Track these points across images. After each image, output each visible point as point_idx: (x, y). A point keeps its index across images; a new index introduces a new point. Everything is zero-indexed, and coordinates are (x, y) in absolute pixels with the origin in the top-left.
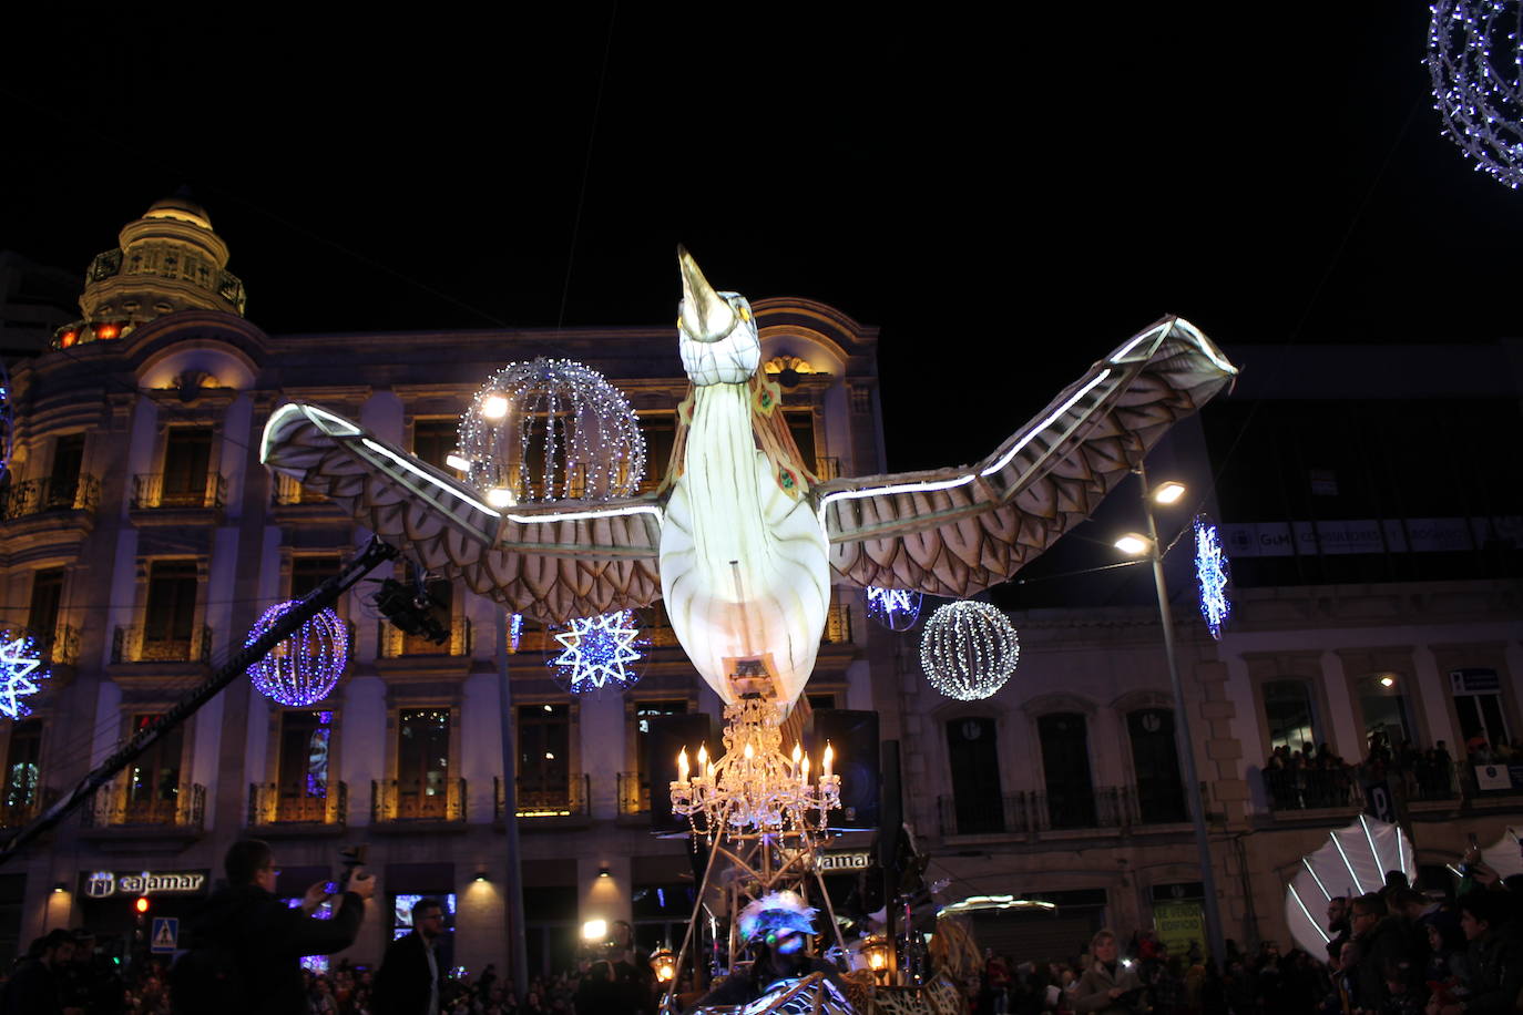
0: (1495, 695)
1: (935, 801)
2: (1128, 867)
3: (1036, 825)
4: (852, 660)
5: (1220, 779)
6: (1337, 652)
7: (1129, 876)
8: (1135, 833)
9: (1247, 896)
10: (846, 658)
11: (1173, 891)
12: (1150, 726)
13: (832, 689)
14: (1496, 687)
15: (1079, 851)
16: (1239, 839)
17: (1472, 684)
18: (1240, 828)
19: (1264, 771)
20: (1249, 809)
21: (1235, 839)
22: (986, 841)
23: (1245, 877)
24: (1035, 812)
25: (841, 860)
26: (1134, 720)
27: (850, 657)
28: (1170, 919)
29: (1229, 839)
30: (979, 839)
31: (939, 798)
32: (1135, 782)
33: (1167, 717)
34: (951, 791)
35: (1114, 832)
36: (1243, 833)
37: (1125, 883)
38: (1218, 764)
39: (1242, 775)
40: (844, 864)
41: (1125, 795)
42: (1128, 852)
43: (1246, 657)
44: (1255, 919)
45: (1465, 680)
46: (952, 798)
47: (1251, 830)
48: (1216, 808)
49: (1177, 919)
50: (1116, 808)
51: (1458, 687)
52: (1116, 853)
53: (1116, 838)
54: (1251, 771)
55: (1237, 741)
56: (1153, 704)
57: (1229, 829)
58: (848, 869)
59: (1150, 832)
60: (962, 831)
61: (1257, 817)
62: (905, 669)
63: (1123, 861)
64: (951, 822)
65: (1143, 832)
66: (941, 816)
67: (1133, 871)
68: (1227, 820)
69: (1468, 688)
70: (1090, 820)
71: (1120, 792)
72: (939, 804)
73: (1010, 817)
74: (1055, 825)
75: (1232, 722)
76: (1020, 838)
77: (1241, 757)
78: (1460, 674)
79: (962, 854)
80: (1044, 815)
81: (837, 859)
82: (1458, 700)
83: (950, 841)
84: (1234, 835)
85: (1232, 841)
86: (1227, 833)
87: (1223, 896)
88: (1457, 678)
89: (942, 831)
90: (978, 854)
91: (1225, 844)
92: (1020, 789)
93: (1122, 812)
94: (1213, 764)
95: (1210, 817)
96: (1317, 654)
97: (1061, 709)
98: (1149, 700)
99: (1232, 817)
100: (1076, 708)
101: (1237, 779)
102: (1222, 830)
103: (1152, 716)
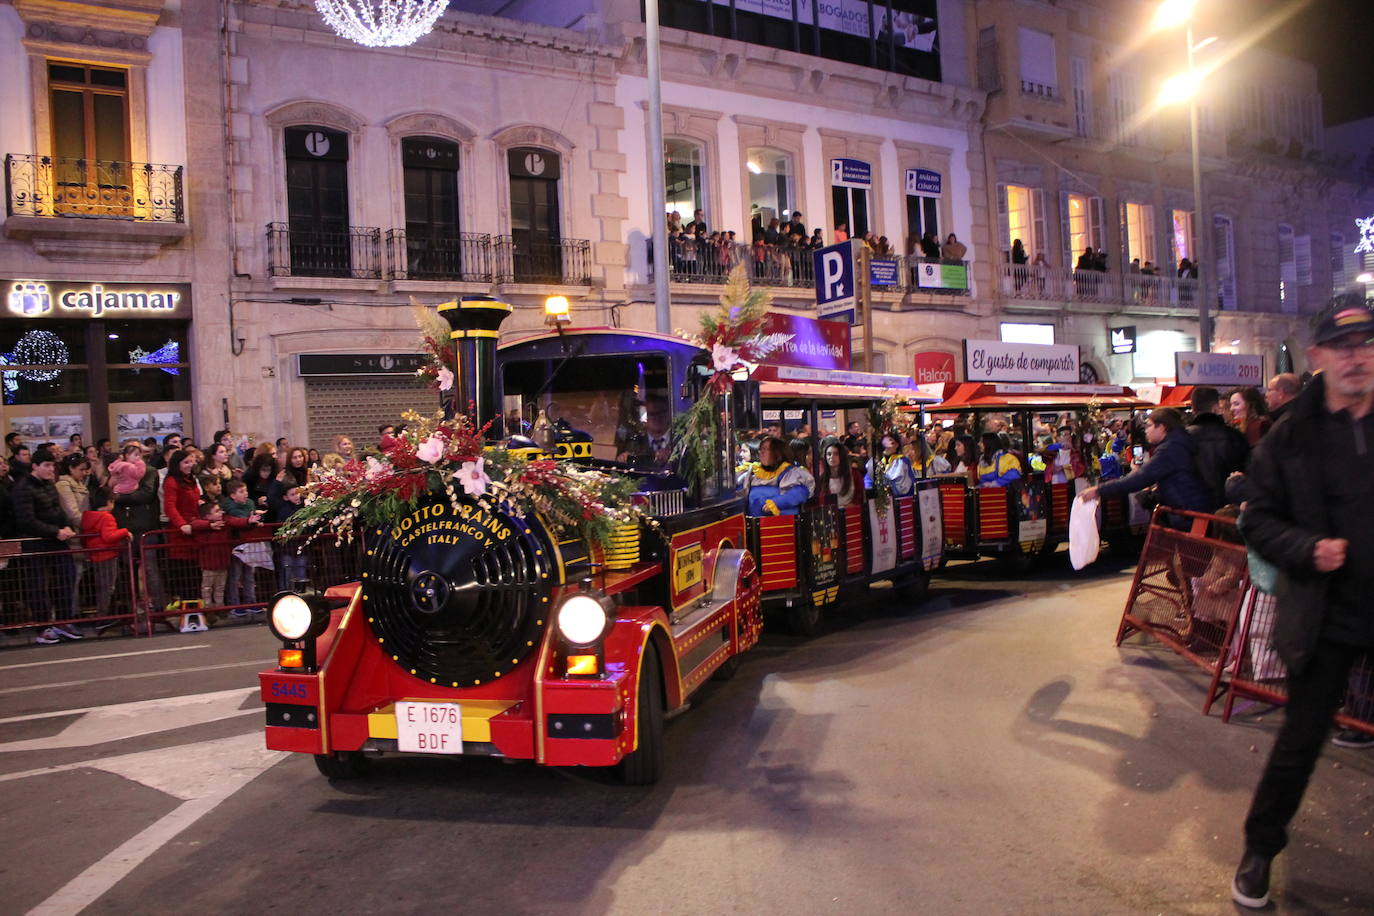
0: (864, 190)
1: (266, 230)
3: (392, 273)
4: (157, 23)
5: (602, 239)
6: (735, 118)
8: (506, 292)
10: (149, 19)
12: (533, 170)
13: (126, 61)
14: (868, 182)
16: (615, 309)
17: (848, 176)
18: (617, 297)
20: (630, 278)
21: (611, 309)
22: (328, 287)
24: (390, 256)
25: (130, 300)
26: (516, 158)
27: (156, 17)
29: (604, 308)
30: (319, 283)
31: (270, 226)
32: (510, 232)
33: (552, 159)
34: (285, 218)
35: (484, 289)
36: (619, 303)
38: (601, 222)
39: (625, 239)
40: (135, 304)
41: (498, 245)
43: (645, 106)
45: (844, 171)
46: (286, 228)
47: (628, 301)
48: (596, 273)
50: (487, 260)
51: (837, 177)
54: (635, 235)
55: (626, 199)
56: (538, 143)
57: (608, 297)
58: (139, 313)
59: (524, 292)
60: (296, 271)
61: (636, 287)
62: (233, 50)
64: (284, 258)
65: (516, 291)
66: (270, 250)
68: (605, 285)
69: (845, 179)
70: (454, 271)
71: (493, 241)
72: (270, 235)
73: (360, 258)
74: (412, 275)
75: (620, 175)
76: (372, 285)
77: (626, 218)
78: (841, 163)
79: (295, 301)
80: (401, 261)
81: (125, 296)
82: (836, 189)
83: (281, 283)
84: (613, 305)
85: (608, 311)
86: (603, 300)
88: (837, 167)
89: (271, 270)
90: (316, 302)
91: (601, 312)
92: (375, 225)
93: (493, 265)
94: (597, 222)
95: (587, 281)
96: (716, 117)
97: (431, 132)
98: (535, 137)
99: (610, 285)
100: (450, 134)
101: (619, 242)
102: (599, 297)
103: (536, 157)
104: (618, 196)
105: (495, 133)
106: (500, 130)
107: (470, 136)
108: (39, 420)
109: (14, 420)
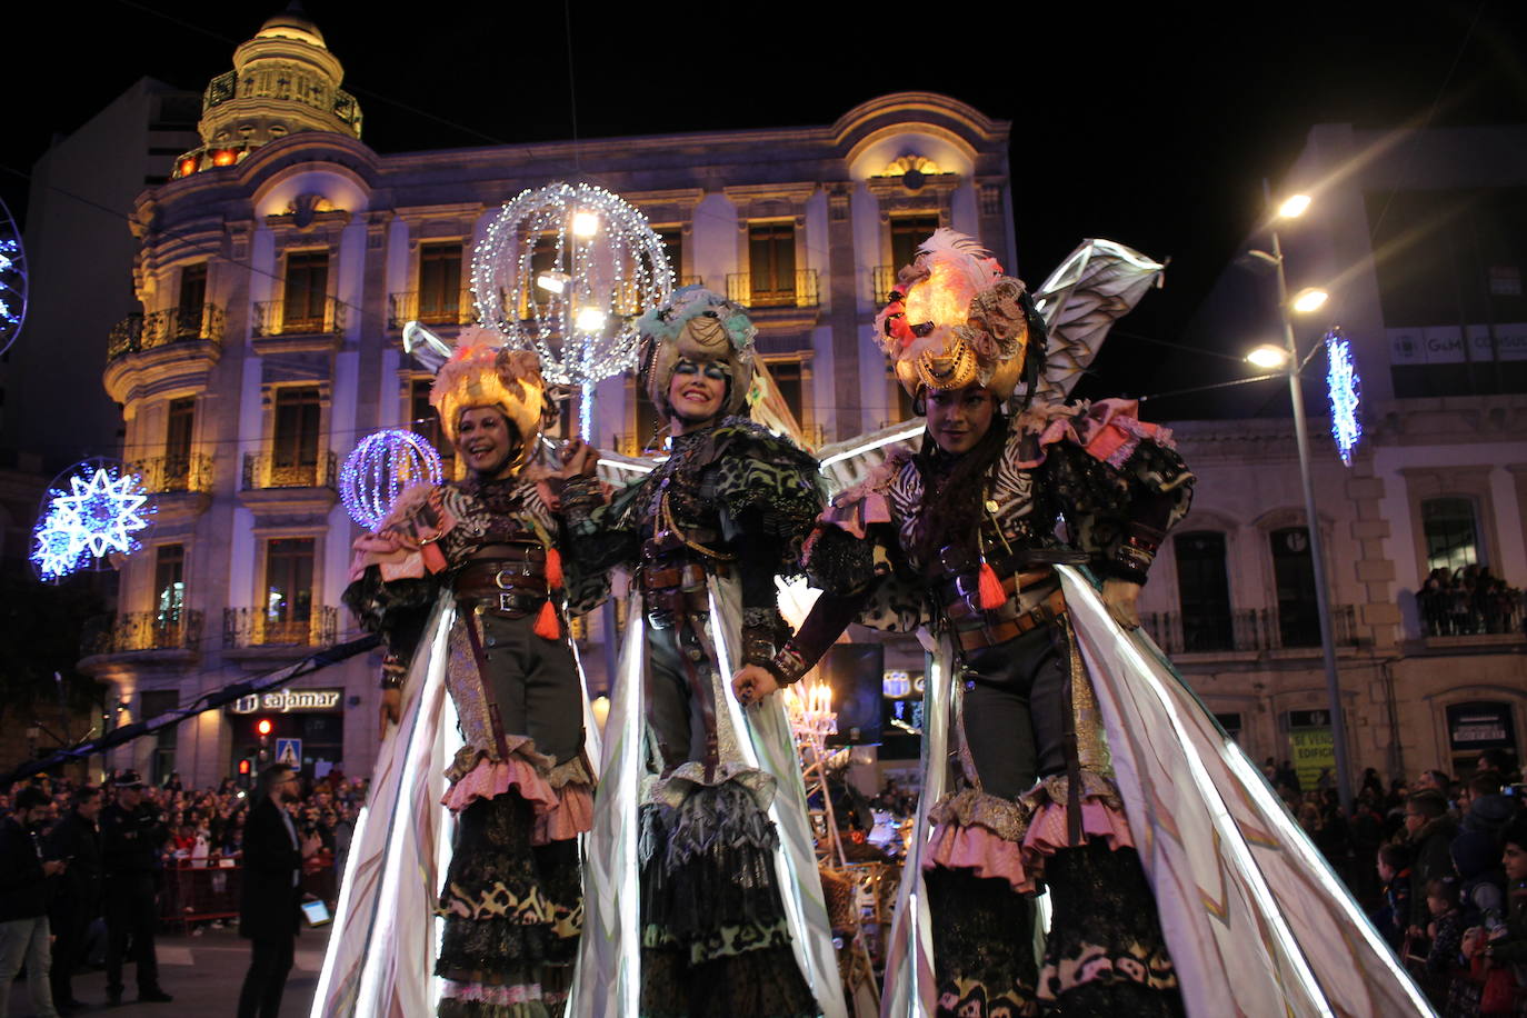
2: (1265, 692)
3: (1170, 648)
5: (1369, 602)
6: (1509, 468)
7: (1266, 702)
8: (1274, 657)
9: (1393, 726)
11: (1312, 718)
12: (1295, 546)
15: (1213, 675)
16: (1387, 665)
18: (1387, 654)
19: (1419, 594)
20: (1400, 634)
21: (1383, 665)
23: (1391, 704)
24: (1168, 635)
26: (1278, 538)
28: (1308, 745)
29: (1375, 665)
32: (1276, 604)
35: (1252, 656)
36: (1391, 659)
37: (1261, 709)
38: (1367, 586)
39: (1393, 599)
41: (1265, 618)
42: (1266, 677)
43: (1405, 472)
44: (1400, 748)
47: (1400, 656)
48: (1363, 632)
49: (1314, 746)
50: (1255, 631)
52: (1252, 677)
53: (1255, 663)
54: (1404, 594)
55: (1390, 562)
56: (1298, 523)
57: (1377, 654)
59: (1290, 656)
61: (1407, 642)
63: (1260, 686)
65: (1282, 657)
67: (1270, 697)
68: (1374, 644)
70: (1227, 642)
71: (1259, 614)
74: (1189, 648)
75: (1385, 541)
77: (1393, 579)
80: (1178, 637)
84: (1382, 661)
85: (1379, 668)
86: (1373, 658)
87: (1366, 724)
91: (1371, 670)
92: (1152, 610)
93: (1261, 635)
94: (1362, 586)
95: (1355, 642)
96: (1486, 470)
97: (1199, 527)
98: (1295, 518)
99: (1380, 642)
100: (1216, 526)
101: (1387, 602)
102: (1369, 655)
103: (1298, 536)
104: (1383, 560)
105: (1257, 520)
106: (1261, 517)
107: (1234, 526)
108: (902, 772)
109: (885, 771)
